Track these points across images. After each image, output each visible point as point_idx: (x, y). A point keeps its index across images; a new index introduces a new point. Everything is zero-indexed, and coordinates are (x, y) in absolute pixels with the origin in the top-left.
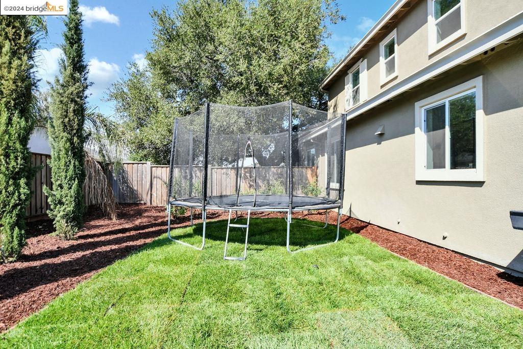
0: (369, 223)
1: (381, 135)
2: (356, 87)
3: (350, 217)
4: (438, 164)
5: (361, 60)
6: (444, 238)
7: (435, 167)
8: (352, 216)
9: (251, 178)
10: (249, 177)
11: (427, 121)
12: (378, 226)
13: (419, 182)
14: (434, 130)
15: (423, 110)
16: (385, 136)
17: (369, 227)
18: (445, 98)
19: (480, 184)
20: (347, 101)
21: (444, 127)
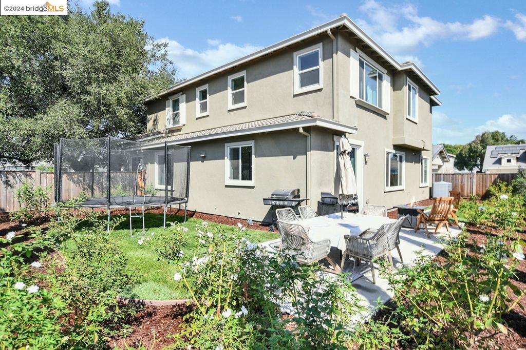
0: (195, 212)
1: (204, 157)
2: (176, 112)
3: (180, 209)
4: (235, 177)
5: (181, 93)
6: (239, 214)
7: (234, 179)
8: (181, 208)
9: (84, 182)
10: (82, 181)
11: (231, 154)
12: (202, 213)
13: (226, 186)
14: (233, 160)
15: (229, 148)
16: (207, 158)
17: (196, 214)
18: (240, 145)
19: (253, 187)
20: (168, 120)
21: (239, 159)
